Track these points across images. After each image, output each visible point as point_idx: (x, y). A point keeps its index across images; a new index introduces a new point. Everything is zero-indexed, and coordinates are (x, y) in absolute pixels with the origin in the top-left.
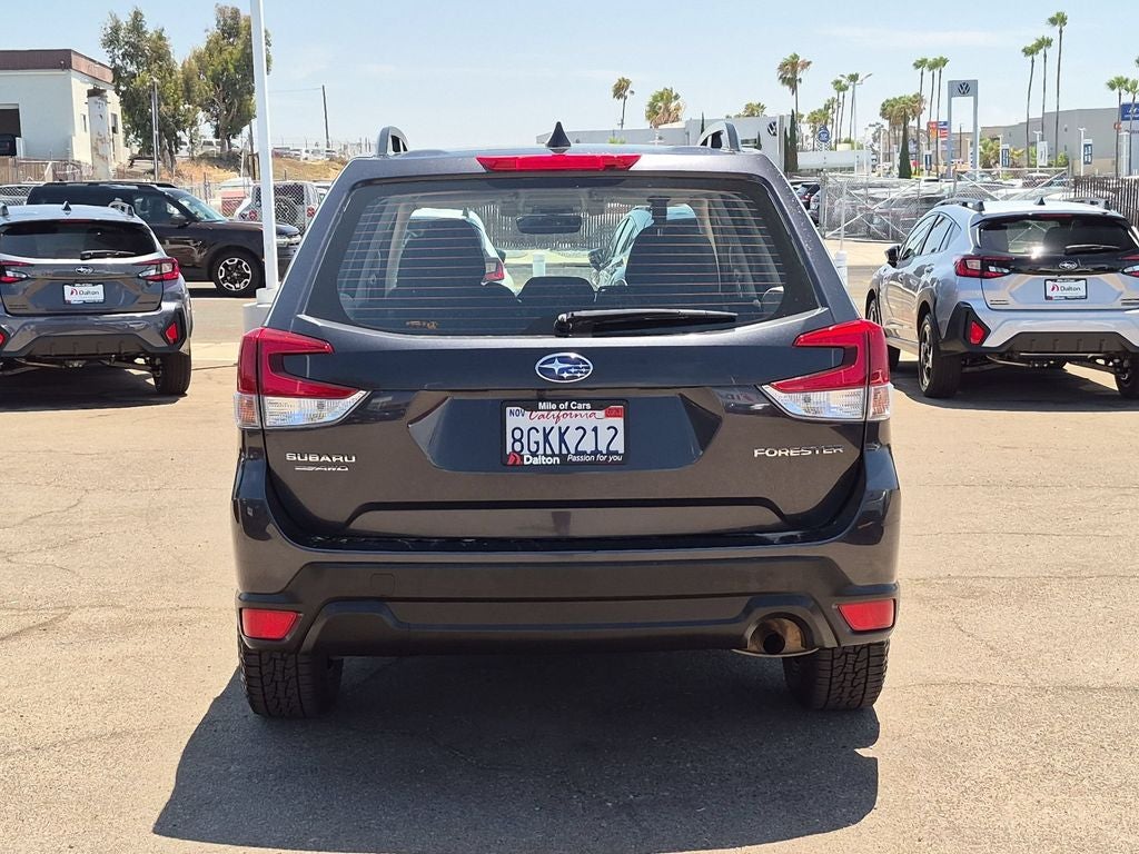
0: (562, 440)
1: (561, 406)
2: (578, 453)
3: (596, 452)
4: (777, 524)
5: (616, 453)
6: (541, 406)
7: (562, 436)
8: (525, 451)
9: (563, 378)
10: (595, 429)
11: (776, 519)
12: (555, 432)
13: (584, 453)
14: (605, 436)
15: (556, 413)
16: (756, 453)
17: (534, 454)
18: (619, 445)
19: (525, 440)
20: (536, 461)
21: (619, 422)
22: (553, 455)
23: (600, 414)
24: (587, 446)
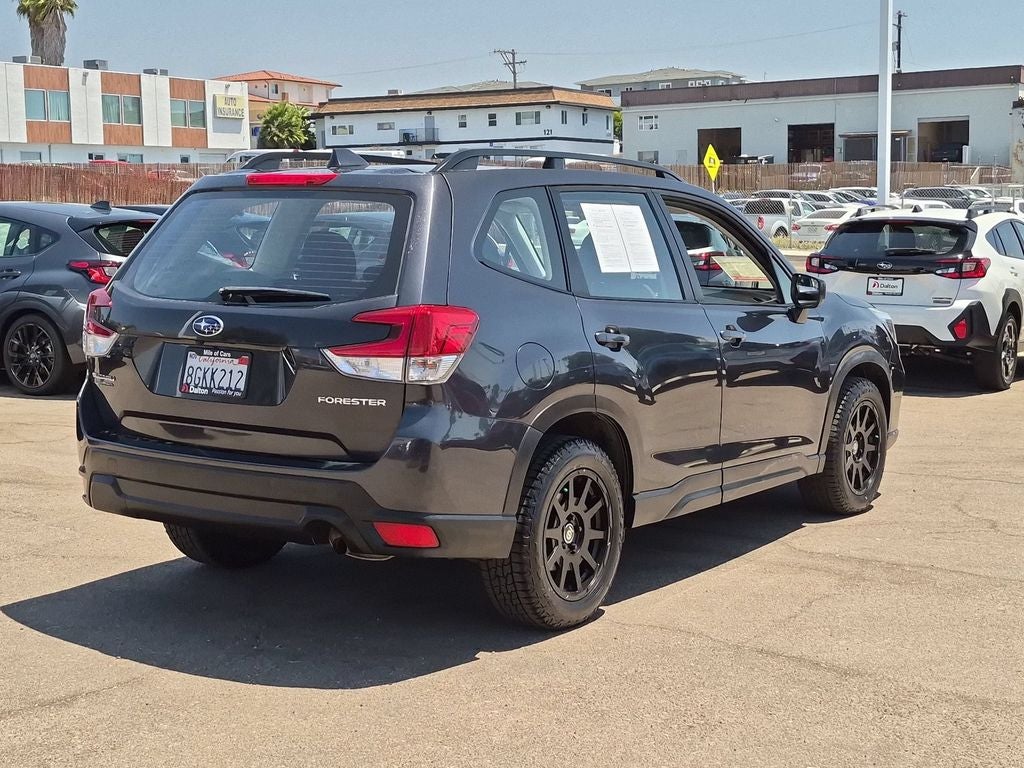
0: (212, 378)
1: (216, 353)
2: (220, 388)
3: (229, 388)
4: (343, 457)
5: (239, 390)
6: (205, 352)
7: (213, 374)
8: (193, 383)
9: (204, 333)
10: (231, 372)
11: (343, 453)
12: (210, 371)
13: (222, 388)
14: (236, 376)
15: (212, 358)
16: (320, 400)
17: (196, 386)
18: (242, 386)
19: (193, 376)
20: (196, 391)
21: (244, 368)
22: (206, 388)
23: (236, 361)
24: (225, 384)
